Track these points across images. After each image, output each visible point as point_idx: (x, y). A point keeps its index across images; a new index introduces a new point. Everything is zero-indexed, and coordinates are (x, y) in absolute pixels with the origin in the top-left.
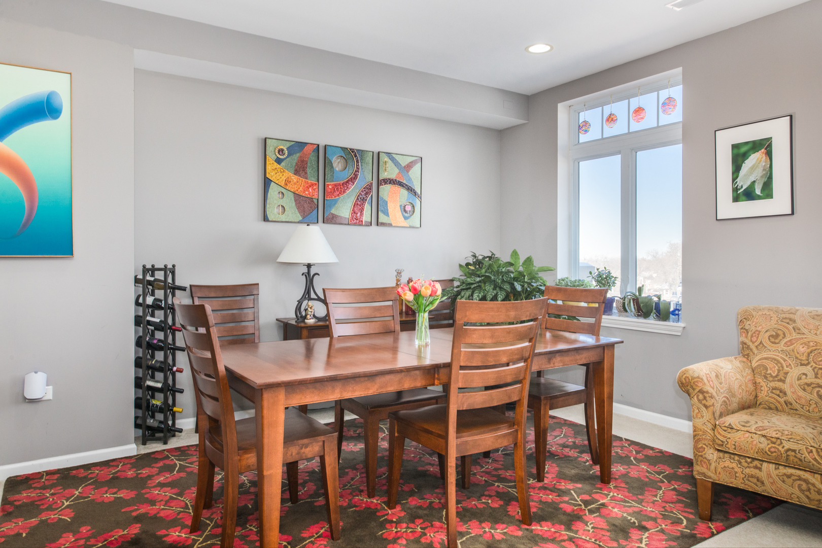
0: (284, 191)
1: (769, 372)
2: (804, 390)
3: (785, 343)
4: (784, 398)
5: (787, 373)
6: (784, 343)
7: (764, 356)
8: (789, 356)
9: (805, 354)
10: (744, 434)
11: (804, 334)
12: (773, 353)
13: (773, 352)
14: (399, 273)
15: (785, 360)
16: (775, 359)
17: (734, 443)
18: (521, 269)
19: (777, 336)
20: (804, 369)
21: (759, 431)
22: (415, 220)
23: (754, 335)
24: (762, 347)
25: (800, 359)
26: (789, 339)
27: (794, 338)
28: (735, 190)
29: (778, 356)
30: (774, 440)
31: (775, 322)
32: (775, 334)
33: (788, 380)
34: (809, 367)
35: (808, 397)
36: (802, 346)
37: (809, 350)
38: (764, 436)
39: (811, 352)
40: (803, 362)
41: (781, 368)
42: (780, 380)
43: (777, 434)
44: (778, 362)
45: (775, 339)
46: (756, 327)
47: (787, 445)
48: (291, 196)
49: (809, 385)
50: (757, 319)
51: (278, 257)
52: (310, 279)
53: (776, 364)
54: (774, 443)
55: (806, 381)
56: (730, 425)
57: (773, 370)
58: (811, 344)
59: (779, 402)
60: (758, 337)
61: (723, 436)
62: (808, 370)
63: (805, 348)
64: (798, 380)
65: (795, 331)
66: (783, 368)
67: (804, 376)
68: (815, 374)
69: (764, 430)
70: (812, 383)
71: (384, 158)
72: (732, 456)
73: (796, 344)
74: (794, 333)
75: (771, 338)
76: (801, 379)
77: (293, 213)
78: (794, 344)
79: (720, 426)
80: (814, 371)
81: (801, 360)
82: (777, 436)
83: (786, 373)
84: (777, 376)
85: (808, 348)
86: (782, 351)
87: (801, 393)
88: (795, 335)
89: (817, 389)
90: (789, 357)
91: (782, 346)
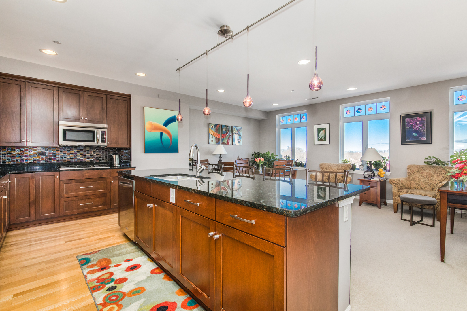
0: (213, 136)
14: (238, 157)
18: (270, 156)
22: (241, 143)
28: (318, 138)
46: (323, 167)
48: (215, 137)
50: (323, 165)
51: (213, 152)
52: (220, 158)
71: (234, 128)
77: (214, 142)
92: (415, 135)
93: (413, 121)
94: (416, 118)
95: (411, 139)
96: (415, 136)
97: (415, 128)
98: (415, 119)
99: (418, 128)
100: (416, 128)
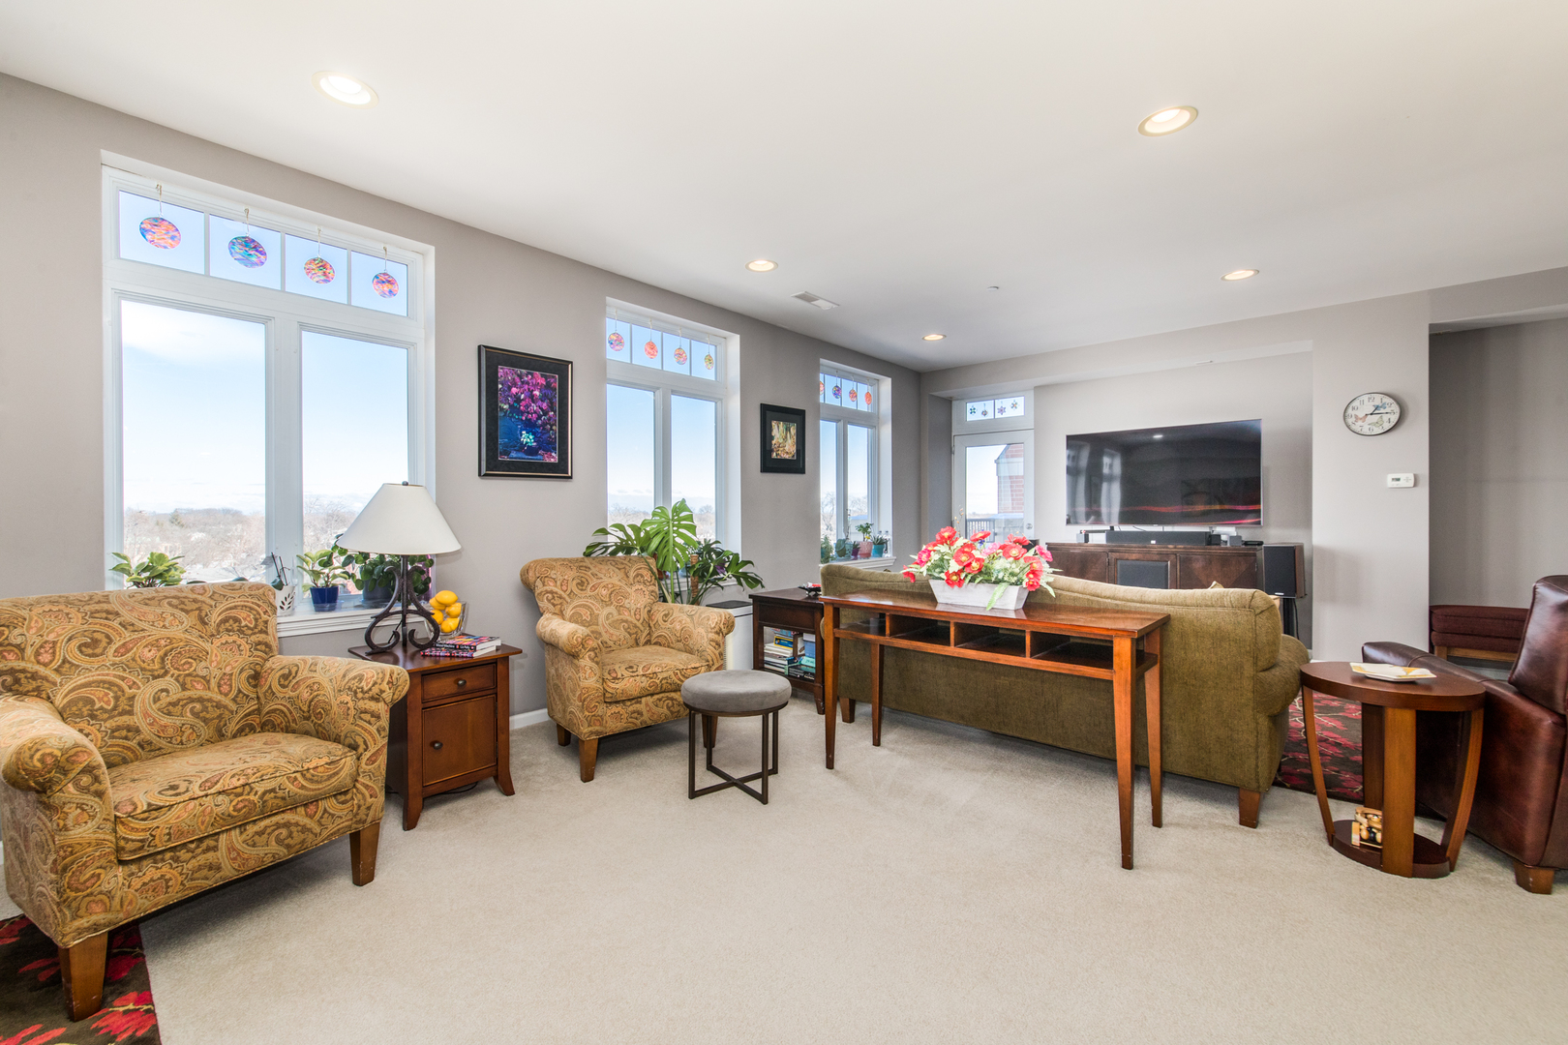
1: (97, 706)
2: (169, 714)
3: (115, 651)
4: (137, 738)
5: (134, 697)
6: (112, 651)
7: (79, 683)
8: (128, 670)
9: (156, 660)
10: (185, 807)
11: (143, 630)
12: (98, 672)
13: (93, 670)
15: (123, 679)
16: (104, 682)
17: (167, 831)
19: (95, 642)
20: (161, 684)
21: (209, 789)
23: (42, 650)
24: (70, 668)
25: (149, 671)
26: (121, 643)
27: (128, 639)
29: (107, 675)
30: (239, 790)
31: (80, 621)
32: (89, 640)
33: (137, 708)
34: (168, 678)
35: (178, 722)
36: (147, 649)
37: (162, 653)
38: (219, 793)
39: (166, 655)
40: (156, 673)
41: (119, 693)
42: (124, 713)
43: (239, 780)
44: (112, 684)
45: (93, 649)
46: (42, 636)
47: (260, 788)
49: (174, 704)
50: (36, 621)
53: (108, 689)
54: (241, 794)
55: (169, 700)
56: (149, 805)
57: (103, 699)
58: (163, 642)
59: (128, 748)
60: (54, 653)
61: (143, 830)
62: (167, 682)
63: (153, 652)
64: (155, 702)
65: (126, 629)
66: (123, 691)
67: (164, 694)
68: (181, 685)
69: (216, 784)
70: (179, 700)
72: (159, 857)
73: (135, 649)
74: (126, 632)
75: (83, 649)
76: (159, 699)
78: (132, 649)
79: (132, 817)
80: (178, 682)
81: (152, 671)
82: (242, 782)
83: (132, 698)
84: (115, 708)
85: (159, 650)
86: (112, 665)
87: (166, 720)
88: (128, 636)
89: (190, 706)
90: (130, 672)
91: (111, 657)
92: (527, 438)
93: (523, 383)
94: (532, 374)
95: (513, 454)
96: (527, 443)
97: (528, 413)
98: (527, 376)
99: (535, 412)
100: (532, 414)
